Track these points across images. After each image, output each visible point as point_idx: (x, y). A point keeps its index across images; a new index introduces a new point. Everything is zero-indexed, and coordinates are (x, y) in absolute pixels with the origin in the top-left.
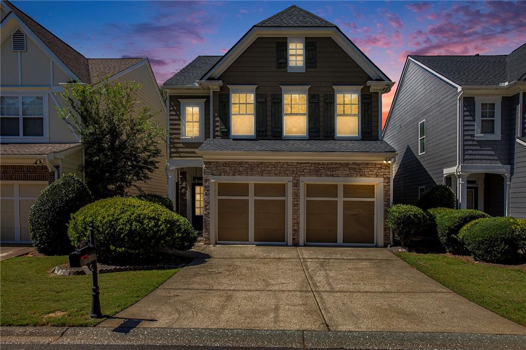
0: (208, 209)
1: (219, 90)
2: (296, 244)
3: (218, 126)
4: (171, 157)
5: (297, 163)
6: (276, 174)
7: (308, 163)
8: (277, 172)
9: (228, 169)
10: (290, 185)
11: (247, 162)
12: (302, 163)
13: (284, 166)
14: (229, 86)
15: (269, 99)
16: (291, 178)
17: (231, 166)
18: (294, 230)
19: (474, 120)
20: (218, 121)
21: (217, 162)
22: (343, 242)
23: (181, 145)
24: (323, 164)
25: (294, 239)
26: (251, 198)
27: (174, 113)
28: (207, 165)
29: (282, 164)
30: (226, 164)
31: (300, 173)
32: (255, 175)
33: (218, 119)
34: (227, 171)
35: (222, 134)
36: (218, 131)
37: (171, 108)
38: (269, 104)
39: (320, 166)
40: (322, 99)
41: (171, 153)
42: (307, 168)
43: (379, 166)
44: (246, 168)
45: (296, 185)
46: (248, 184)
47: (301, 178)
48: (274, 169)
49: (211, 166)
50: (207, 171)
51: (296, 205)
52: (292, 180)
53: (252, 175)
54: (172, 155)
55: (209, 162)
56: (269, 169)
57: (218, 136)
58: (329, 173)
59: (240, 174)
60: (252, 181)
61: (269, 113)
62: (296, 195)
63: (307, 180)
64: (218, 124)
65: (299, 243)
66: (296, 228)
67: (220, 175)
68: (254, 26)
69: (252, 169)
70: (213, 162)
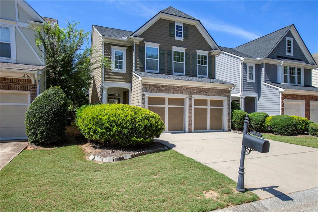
1: (139, 44)
2: (190, 132)
3: (138, 64)
4: (105, 80)
5: (191, 87)
6: (181, 93)
7: (196, 88)
8: (181, 92)
9: (156, 88)
10: (188, 99)
11: (166, 86)
12: (193, 88)
13: (185, 89)
14: (145, 42)
15: (166, 52)
16: (188, 95)
17: (158, 87)
18: (189, 124)
19: (246, 73)
20: (138, 61)
21: (150, 84)
22: (210, 130)
23: (112, 74)
24: (203, 88)
25: (189, 129)
26: (167, 106)
27: (107, 54)
28: (144, 86)
29: (184, 87)
30: (155, 86)
31: (192, 93)
32: (170, 93)
33: (138, 60)
34: (156, 90)
35: (141, 69)
36: (138, 67)
37: (106, 51)
38: (166, 55)
39: (201, 90)
40: (191, 56)
41: (105, 78)
42: (196, 90)
43: (225, 91)
44: (165, 88)
45: (190, 99)
46: (165, 98)
47: (193, 96)
48: (180, 90)
49: (147, 86)
50: (144, 89)
51: (190, 110)
52: (188, 97)
53: (169, 93)
54: (106, 79)
55: (145, 84)
56: (177, 90)
57: (138, 70)
58: (205, 93)
59: (163, 92)
60: (167, 96)
61: (166, 60)
62: (190, 105)
63: (195, 97)
64: (138, 63)
65: (191, 131)
66: (190, 123)
67: (151, 92)
68: (161, 12)
69: (168, 89)
70: (147, 84)
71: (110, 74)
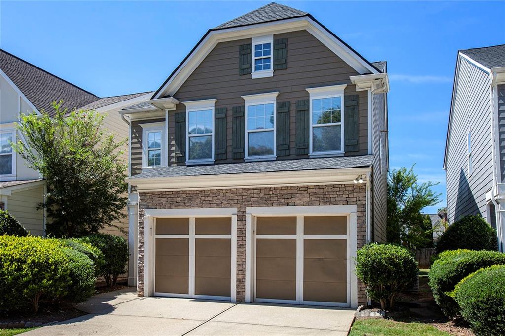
0: (143, 251)
1: (175, 109)
2: (240, 301)
3: (173, 151)
5: (243, 189)
6: (218, 206)
7: (256, 189)
8: (219, 202)
9: (164, 200)
10: (235, 219)
11: (185, 191)
12: (249, 189)
13: (227, 194)
14: (186, 103)
15: (230, 113)
16: (235, 210)
17: (168, 196)
18: (238, 280)
20: (173, 145)
21: (153, 192)
22: (304, 300)
24: (275, 189)
25: (238, 292)
26: (192, 237)
27: (136, 141)
28: (143, 197)
29: (224, 191)
30: (162, 194)
31: (246, 203)
32: (193, 207)
33: (173, 142)
34: (164, 203)
35: (178, 160)
36: (173, 157)
37: (133, 136)
38: (230, 119)
39: (271, 193)
40: (293, 108)
42: (255, 195)
43: (350, 189)
44: (184, 198)
45: (242, 218)
46: (189, 218)
47: (249, 210)
48: (216, 198)
49: (147, 197)
50: (142, 204)
51: (241, 246)
52: (236, 212)
53: (190, 207)
55: (145, 193)
56: (210, 198)
57: (173, 163)
58: (282, 201)
59: (177, 206)
60: (192, 214)
61: (230, 131)
62: (242, 233)
63: (255, 212)
64: (173, 148)
65: (244, 299)
66: (241, 277)
67: (156, 208)
69: (190, 199)
70: (149, 193)
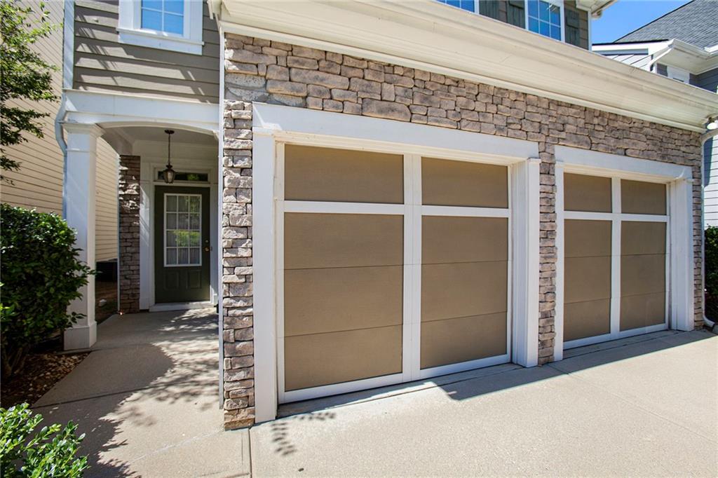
4: (77, 83)
5: (551, 102)
6: (500, 130)
7: (572, 106)
8: (501, 123)
9: (336, 83)
10: (534, 166)
12: (559, 104)
13: (519, 105)
16: (534, 147)
17: (351, 73)
18: (544, 315)
21: (290, 47)
22: (621, 329)
23: (120, 53)
24: (602, 114)
25: (542, 344)
28: (246, 55)
29: (513, 97)
31: (556, 134)
34: (336, 93)
39: (596, 121)
41: (79, 71)
42: (571, 120)
44: (407, 89)
45: (547, 170)
46: (403, 157)
47: (559, 151)
48: (493, 109)
49: (263, 61)
51: (547, 235)
52: (537, 155)
53: (426, 120)
58: (612, 142)
60: (415, 144)
62: (548, 203)
63: (571, 158)
65: (553, 353)
66: (548, 307)
67: (306, 106)
69: (426, 98)
70: (271, 44)
71: (110, 51)
